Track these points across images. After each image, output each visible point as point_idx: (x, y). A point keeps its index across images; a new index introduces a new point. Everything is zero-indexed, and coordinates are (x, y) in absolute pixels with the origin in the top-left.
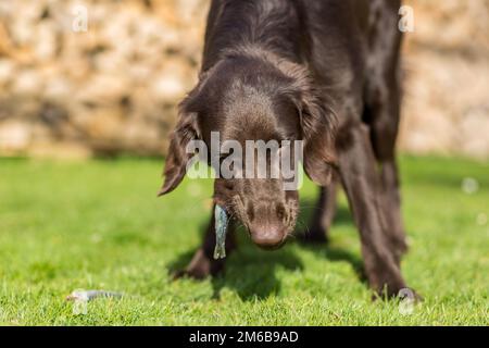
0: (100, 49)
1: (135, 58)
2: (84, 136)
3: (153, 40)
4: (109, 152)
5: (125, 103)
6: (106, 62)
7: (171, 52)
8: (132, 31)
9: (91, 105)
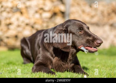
0: (10, 24)
1: (19, 26)
2: (6, 45)
3: (23, 22)
4: (12, 49)
5: (16, 37)
6: (11, 27)
7: (27, 24)
8: (18, 19)
9: (8, 37)
